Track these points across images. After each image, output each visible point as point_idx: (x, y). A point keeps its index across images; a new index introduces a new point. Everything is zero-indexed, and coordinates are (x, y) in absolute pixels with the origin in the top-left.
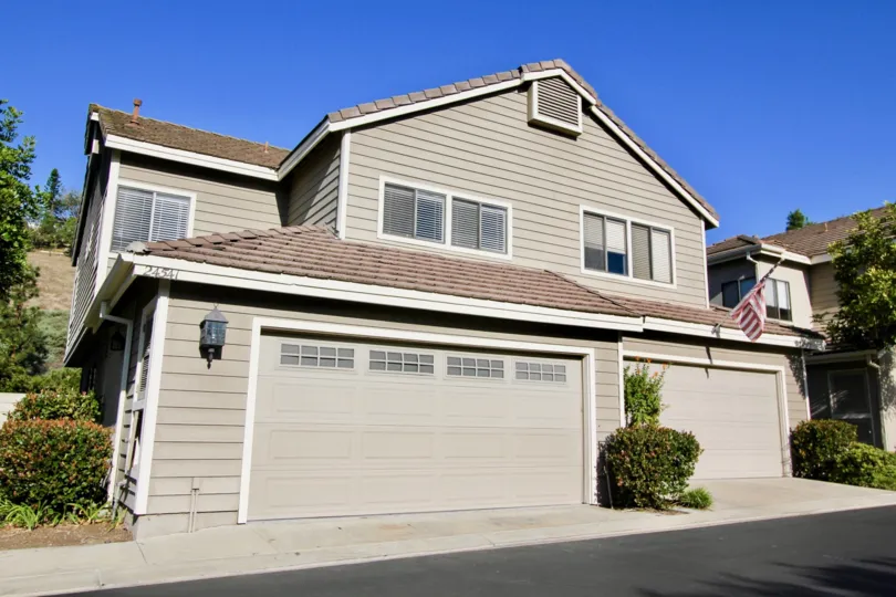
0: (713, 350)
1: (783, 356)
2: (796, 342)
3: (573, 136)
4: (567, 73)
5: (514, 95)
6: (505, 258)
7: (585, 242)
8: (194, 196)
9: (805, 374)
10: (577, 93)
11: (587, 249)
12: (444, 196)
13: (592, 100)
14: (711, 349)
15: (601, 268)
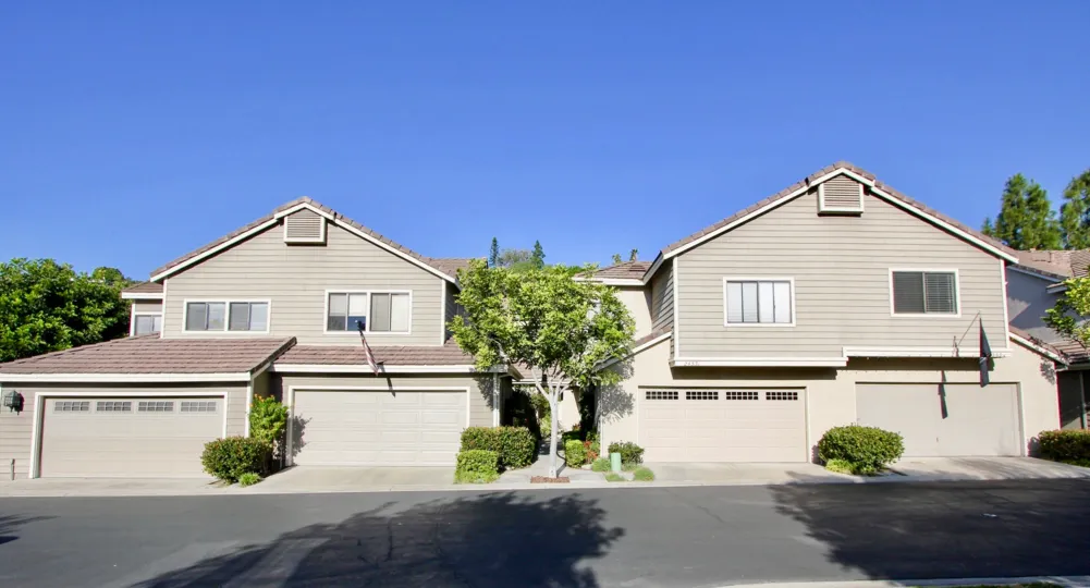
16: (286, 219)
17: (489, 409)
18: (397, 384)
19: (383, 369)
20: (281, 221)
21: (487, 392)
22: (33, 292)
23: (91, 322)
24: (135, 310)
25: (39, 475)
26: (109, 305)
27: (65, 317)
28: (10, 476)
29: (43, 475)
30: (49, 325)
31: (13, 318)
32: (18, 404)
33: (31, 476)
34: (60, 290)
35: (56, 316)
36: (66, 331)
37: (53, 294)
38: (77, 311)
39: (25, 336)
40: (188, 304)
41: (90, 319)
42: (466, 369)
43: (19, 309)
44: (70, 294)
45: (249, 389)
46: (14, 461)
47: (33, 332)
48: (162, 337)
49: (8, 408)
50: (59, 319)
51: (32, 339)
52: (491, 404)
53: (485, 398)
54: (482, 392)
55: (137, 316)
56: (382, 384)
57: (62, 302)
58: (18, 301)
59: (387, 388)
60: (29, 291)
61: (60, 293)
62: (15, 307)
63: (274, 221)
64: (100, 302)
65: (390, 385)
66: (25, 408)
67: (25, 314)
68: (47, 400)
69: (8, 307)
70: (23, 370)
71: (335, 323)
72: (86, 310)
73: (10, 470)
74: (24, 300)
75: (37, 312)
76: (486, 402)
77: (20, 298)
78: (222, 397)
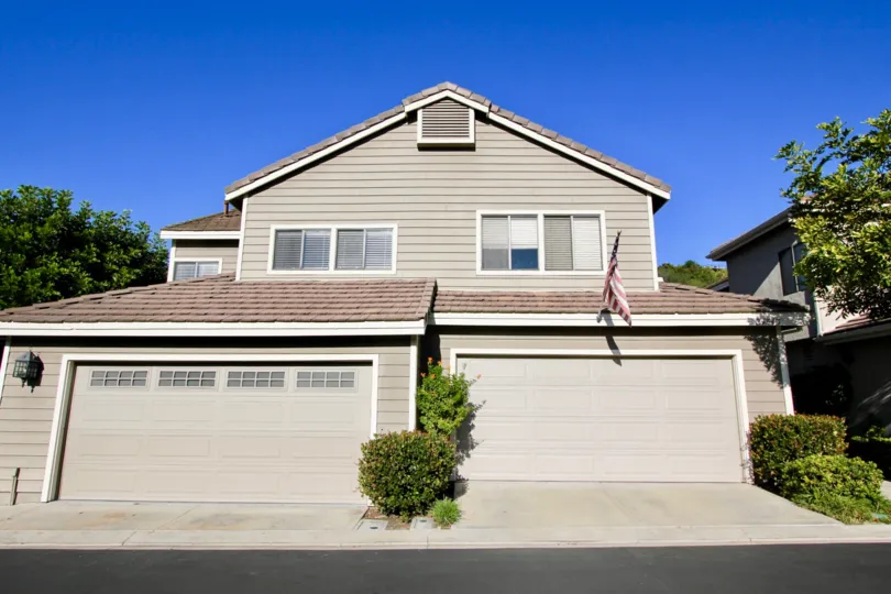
0: (617, 339)
1: (742, 337)
2: (750, 320)
3: (471, 148)
4: (454, 92)
5: (405, 127)
6: (390, 273)
7: (482, 245)
8: (220, 260)
9: (783, 356)
10: (468, 107)
11: (483, 251)
12: (329, 230)
13: (485, 109)
14: (615, 338)
15: (503, 266)
16: (420, 113)
17: (775, 386)
18: (626, 345)
19: (609, 320)
20: (412, 117)
21: (770, 358)
22: (47, 224)
23: (115, 271)
24: (175, 256)
25: (56, 497)
26: (135, 252)
27: (83, 260)
28: (9, 498)
29: (62, 497)
30: (66, 271)
31: (20, 258)
32: (33, 374)
33: (44, 497)
34: (76, 230)
35: (74, 260)
36: (87, 280)
37: (69, 232)
38: (98, 256)
39: (33, 283)
40: (277, 231)
41: (114, 267)
42: (741, 320)
43: (28, 247)
44: (90, 234)
45: (413, 350)
46: (18, 470)
47: (44, 279)
48: (238, 279)
49: (19, 381)
50: (77, 263)
51: (43, 286)
52: (778, 378)
53: (768, 367)
54: (762, 359)
55: (176, 263)
56: (599, 346)
57: (81, 243)
58: (27, 235)
59: (609, 352)
60: (42, 224)
61: (76, 233)
62: (23, 243)
63: (402, 116)
64: (125, 247)
65: (613, 346)
66: (44, 380)
67: (35, 255)
68: (80, 369)
69: (13, 246)
70: (46, 318)
71: (491, 259)
72: (109, 256)
73: (9, 487)
74: (35, 235)
75: (50, 253)
76: (769, 375)
77: (30, 232)
78: (369, 363)
